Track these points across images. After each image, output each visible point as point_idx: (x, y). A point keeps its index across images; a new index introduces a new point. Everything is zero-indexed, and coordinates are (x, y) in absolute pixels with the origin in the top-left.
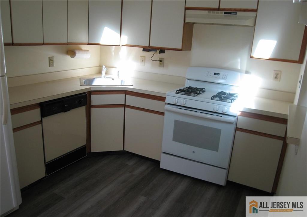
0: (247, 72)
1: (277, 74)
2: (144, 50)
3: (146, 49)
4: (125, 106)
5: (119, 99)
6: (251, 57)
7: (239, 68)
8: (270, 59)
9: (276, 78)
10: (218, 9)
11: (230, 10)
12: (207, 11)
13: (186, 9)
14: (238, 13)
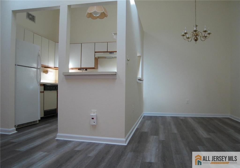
3: (79, 69)
10: (107, 52)
11: (112, 52)
12: (103, 53)
13: (95, 52)
14: (114, 53)
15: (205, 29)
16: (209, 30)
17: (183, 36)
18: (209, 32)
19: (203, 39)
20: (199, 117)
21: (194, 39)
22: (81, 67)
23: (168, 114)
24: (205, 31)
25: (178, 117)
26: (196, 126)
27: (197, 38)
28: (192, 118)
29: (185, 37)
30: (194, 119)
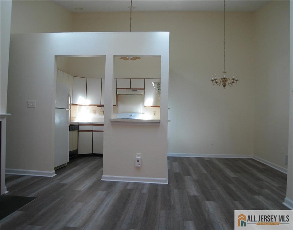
0: (143, 113)
1: (155, 113)
2: (98, 107)
3: (99, 106)
4: (93, 131)
5: (90, 128)
6: (144, 106)
7: (140, 112)
8: (152, 107)
9: (155, 115)
10: (130, 89)
11: (135, 89)
12: (125, 90)
13: (117, 89)
14: (138, 90)
15: (233, 77)
16: (237, 77)
17: (213, 81)
18: (236, 79)
19: (231, 85)
20: (223, 158)
21: (223, 84)
22: (102, 104)
23: (193, 155)
24: (233, 79)
25: (202, 158)
26: (222, 167)
27: (225, 84)
28: (217, 159)
29: (214, 82)
30: (219, 159)
